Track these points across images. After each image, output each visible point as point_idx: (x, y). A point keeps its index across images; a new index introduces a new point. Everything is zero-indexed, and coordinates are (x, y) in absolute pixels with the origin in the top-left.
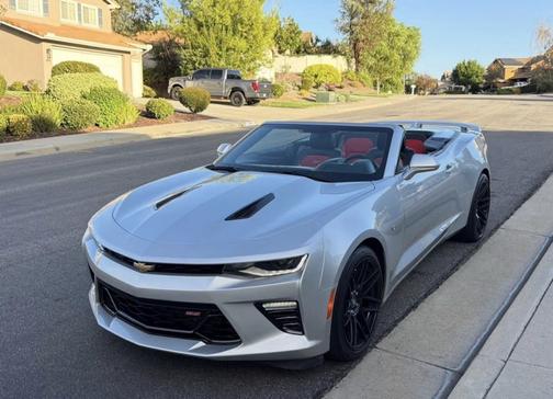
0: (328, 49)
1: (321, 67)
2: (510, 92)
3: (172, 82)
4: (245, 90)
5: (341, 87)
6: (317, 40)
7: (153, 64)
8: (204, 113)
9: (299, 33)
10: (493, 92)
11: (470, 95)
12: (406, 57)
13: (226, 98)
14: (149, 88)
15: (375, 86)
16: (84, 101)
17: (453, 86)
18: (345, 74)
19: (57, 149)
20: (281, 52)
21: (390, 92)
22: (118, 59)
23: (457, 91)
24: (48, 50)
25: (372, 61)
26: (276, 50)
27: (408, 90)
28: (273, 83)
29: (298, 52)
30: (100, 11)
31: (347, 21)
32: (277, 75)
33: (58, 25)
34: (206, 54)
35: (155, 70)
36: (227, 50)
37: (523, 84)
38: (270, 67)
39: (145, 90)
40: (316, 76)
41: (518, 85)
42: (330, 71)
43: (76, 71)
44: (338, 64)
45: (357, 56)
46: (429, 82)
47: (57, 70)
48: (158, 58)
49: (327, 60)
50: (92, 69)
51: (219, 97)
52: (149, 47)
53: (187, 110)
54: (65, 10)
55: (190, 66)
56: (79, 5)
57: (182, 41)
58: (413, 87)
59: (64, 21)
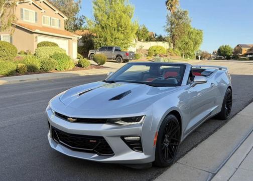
0: (160, 39)
1: (157, 47)
2: (245, 59)
3: (90, 52)
4: (123, 56)
5: (166, 56)
6: (156, 35)
7: (82, 44)
8: (104, 65)
9: (148, 32)
10: (236, 59)
11: (226, 61)
12: (196, 43)
13: (114, 59)
14: (80, 55)
15: (182, 55)
16: (50, 58)
17: (218, 56)
18: (168, 50)
19: (38, 79)
20: (139, 40)
21: (189, 58)
22: (66, 42)
23: (220, 59)
24: (36, 37)
25: (180, 45)
26: (137, 39)
27: (197, 58)
28: (136, 53)
29: (147, 40)
30: (59, 20)
31: (169, 26)
32: (137, 50)
33: (41, 26)
34: (106, 40)
35: (83, 47)
36: (115, 39)
37: (251, 56)
38: (135, 46)
39: (78, 55)
40: (155, 51)
41: (249, 56)
42: (161, 49)
43: (48, 46)
44: (165, 46)
45: (174, 42)
46: (207, 54)
47: (40, 45)
48: (84, 42)
49: (160, 44)
50: (55, 45)
51: (111, 59)
52: (81, 37)
53: (96, 64)
54: (44, 20)
55: (98, 45)
56: (51, 18)
57: (95, 35)
58: (200, 56)
59: (43, 25)
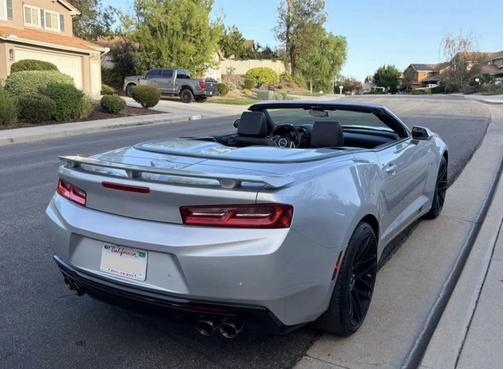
0: (268, 54)
1: (262, 70)
2: (424, 92)
3: (126, 82)
4: (194, 88)
5: (279, 88)
6: (259, 47)
7: (110, 65)
8: (155, 108)
9: (243, 40)
10: (408, 92)
11: (389, 95)
12: (336, 62)
13: (176, 95)
14: (106, 86)
15: (308, 85)
16: (41, 96)
17: (375, 87)
18: (283, 76)
19: (12, 140)
20: (227, 56)
21: (321, 92)
22: (77, 60)
23: (379, 91)
24: (11, 51)
25: (306, 66)
26: (222, 54)
27: (337, 91)
28: (220, 82)
29: (242, 57)
30: (62, 17)
31: (284, 29)
32: (223, 77)
33: (22, 28)
34: (159, 55)
35: (113, 71)
36: (178, 53)
37: (434, 86)
38: (217, 68)
39: (103, 87)
40: (257, 78)
41: (431, 86)
42: (270, 71)
43: (34, 69)
44: (278, 67)
45: (293, 60)
46: (356, 83)
47: (16, 67)
48: (116, 60)
49: (267, 64)
50: (50, 67)
51: (170, 94)
52: (107, 50)
53: (139, 105)
54: (28, 15)
55: (144, 67)
56: (42, 11)
57: (137, 45)
58: (341, 87)
59: (26, 24)
